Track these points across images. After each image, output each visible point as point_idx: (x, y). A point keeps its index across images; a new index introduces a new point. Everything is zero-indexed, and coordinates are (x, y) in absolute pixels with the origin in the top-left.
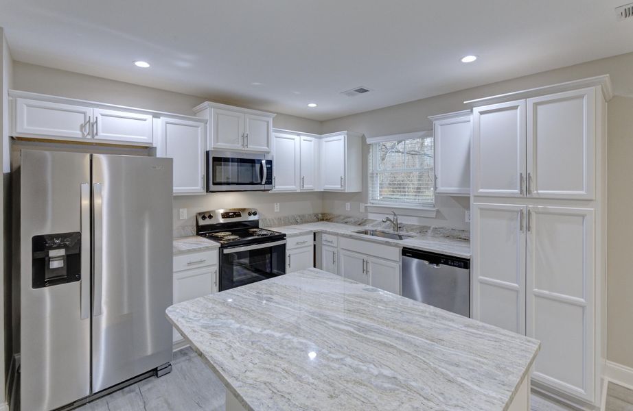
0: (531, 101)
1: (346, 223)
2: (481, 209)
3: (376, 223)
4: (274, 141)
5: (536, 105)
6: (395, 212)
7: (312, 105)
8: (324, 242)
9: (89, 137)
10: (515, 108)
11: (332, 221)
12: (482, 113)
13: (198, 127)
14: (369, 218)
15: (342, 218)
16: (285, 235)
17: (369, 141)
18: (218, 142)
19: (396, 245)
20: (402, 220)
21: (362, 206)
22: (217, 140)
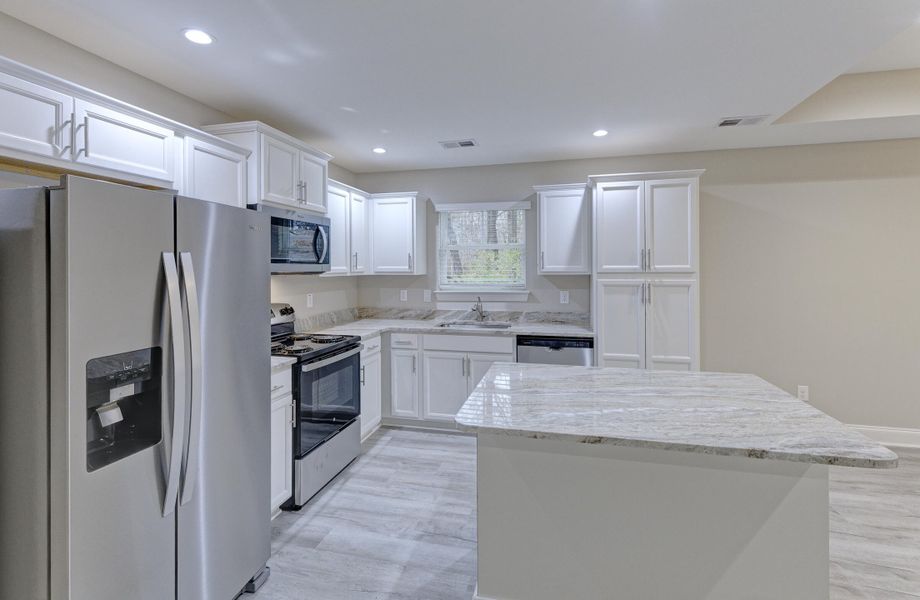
0: (649, 183)
1: (402, 318)
2: (605, 286)
3: (450, 314)
4: (331, 198)
5: (653, 187)
6: (479, 297)
7: (380, 151)
8: (394, 345)
9: (67, 156)
10: (635, 188)
11: (378, 318)
12: (605, 189)
13: (237, 162)
14: (439, 308)
15: (395, 311)
16: (359, 338)
17: (438, 208)
18: (269, 191)
19: (510, 335)
20: (487, 307)
21: (427, 294)
22: (268, 189)
